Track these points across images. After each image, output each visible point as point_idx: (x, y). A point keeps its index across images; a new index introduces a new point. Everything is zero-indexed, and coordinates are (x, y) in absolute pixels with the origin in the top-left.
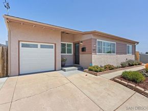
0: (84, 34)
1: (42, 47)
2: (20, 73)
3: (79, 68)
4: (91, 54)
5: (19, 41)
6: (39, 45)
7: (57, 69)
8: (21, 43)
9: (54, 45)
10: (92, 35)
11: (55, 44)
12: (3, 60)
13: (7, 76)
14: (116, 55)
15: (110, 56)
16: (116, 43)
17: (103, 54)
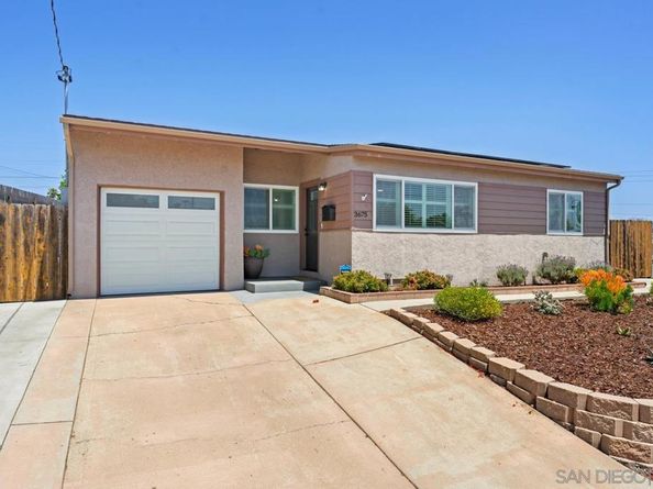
0: (329, 154)
1: (175, 203)
2: (103, 293)
3: (310, 283)
4: (348, 229)
5: (99, 187)
6: (164, 197)
7: (227, 284)
8: (104, 192)
9: (217, 197)
10: (350, 158)
11: (222, 194)
12: (55, 246)
13: (65, 296)
14: (478, 236)
15: (444, 237)
16: (480, 185)
17: (404, 229)
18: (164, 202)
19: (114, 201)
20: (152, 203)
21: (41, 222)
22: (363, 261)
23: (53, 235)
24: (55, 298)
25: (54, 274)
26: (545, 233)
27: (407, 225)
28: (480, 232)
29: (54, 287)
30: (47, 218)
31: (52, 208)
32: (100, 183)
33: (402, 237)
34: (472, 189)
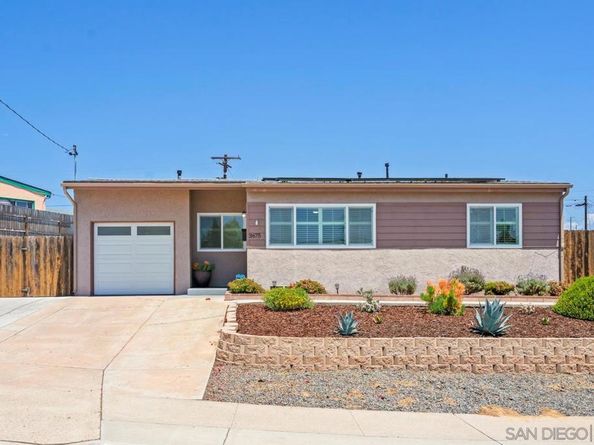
1: (142, 231)
2: (95, 293)
5: (92, 224)
6: (134, 227)
8: (96, 226)
9: (171, 225)
12: (67, 263)
13: (72, 294)
14: (377, 251)
15: (338, 252)
16: (378, 205)
17: (296, 246)
18: (134, 231)
19: (103, 232)
20: (126, 231)
21: (59, 246)
22: (257, 272)
23: (66, 255)
24: (66, 295)
25: (66, 280)
26: (465, 247)
27: (299, 243)
28: (378, 247)
29: (66, 289)
30: (62, 244)
31: (65, 239)
32: (93, 220)
33: (294, 252)
34: (370, 210)
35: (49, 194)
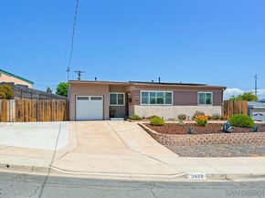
5: (75, 96)
7: (105, 118)
11: (104, 96)
13: (69, 120)
15: (162, 106)
16: (174, 92)
18: (90, 98)
19: (79, 98)
20: (87, 98)
21: (64, 103)
23: (66, 106)
26: (197, 105)
27: (150, 103)
28: (174, 105)
29: (67, 118)
34: (171, 93)
35: (33, 83)
